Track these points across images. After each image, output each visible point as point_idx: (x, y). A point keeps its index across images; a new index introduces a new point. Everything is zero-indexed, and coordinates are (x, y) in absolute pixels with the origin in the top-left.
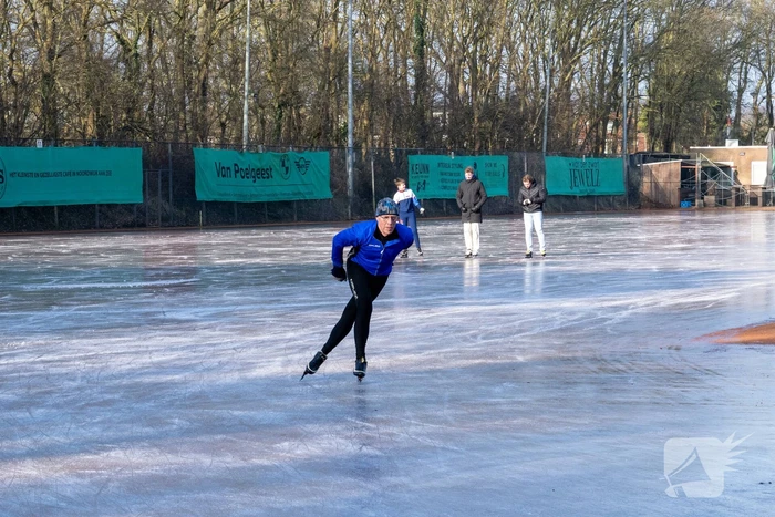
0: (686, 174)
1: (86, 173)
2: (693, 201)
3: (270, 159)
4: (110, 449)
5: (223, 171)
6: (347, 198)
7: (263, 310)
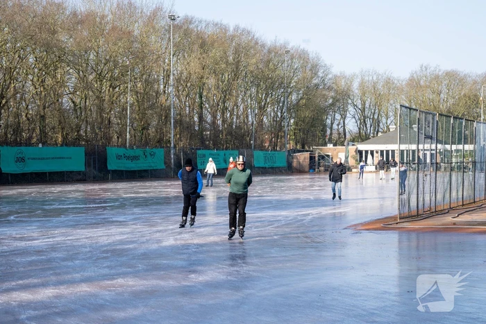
0: (312, 158)
1: (60, 158)
2: (315, 169)
3: (139, 152)
4: (117, 278)
5: (119, 157)
6: (171, 168)
7: (154, 216)
